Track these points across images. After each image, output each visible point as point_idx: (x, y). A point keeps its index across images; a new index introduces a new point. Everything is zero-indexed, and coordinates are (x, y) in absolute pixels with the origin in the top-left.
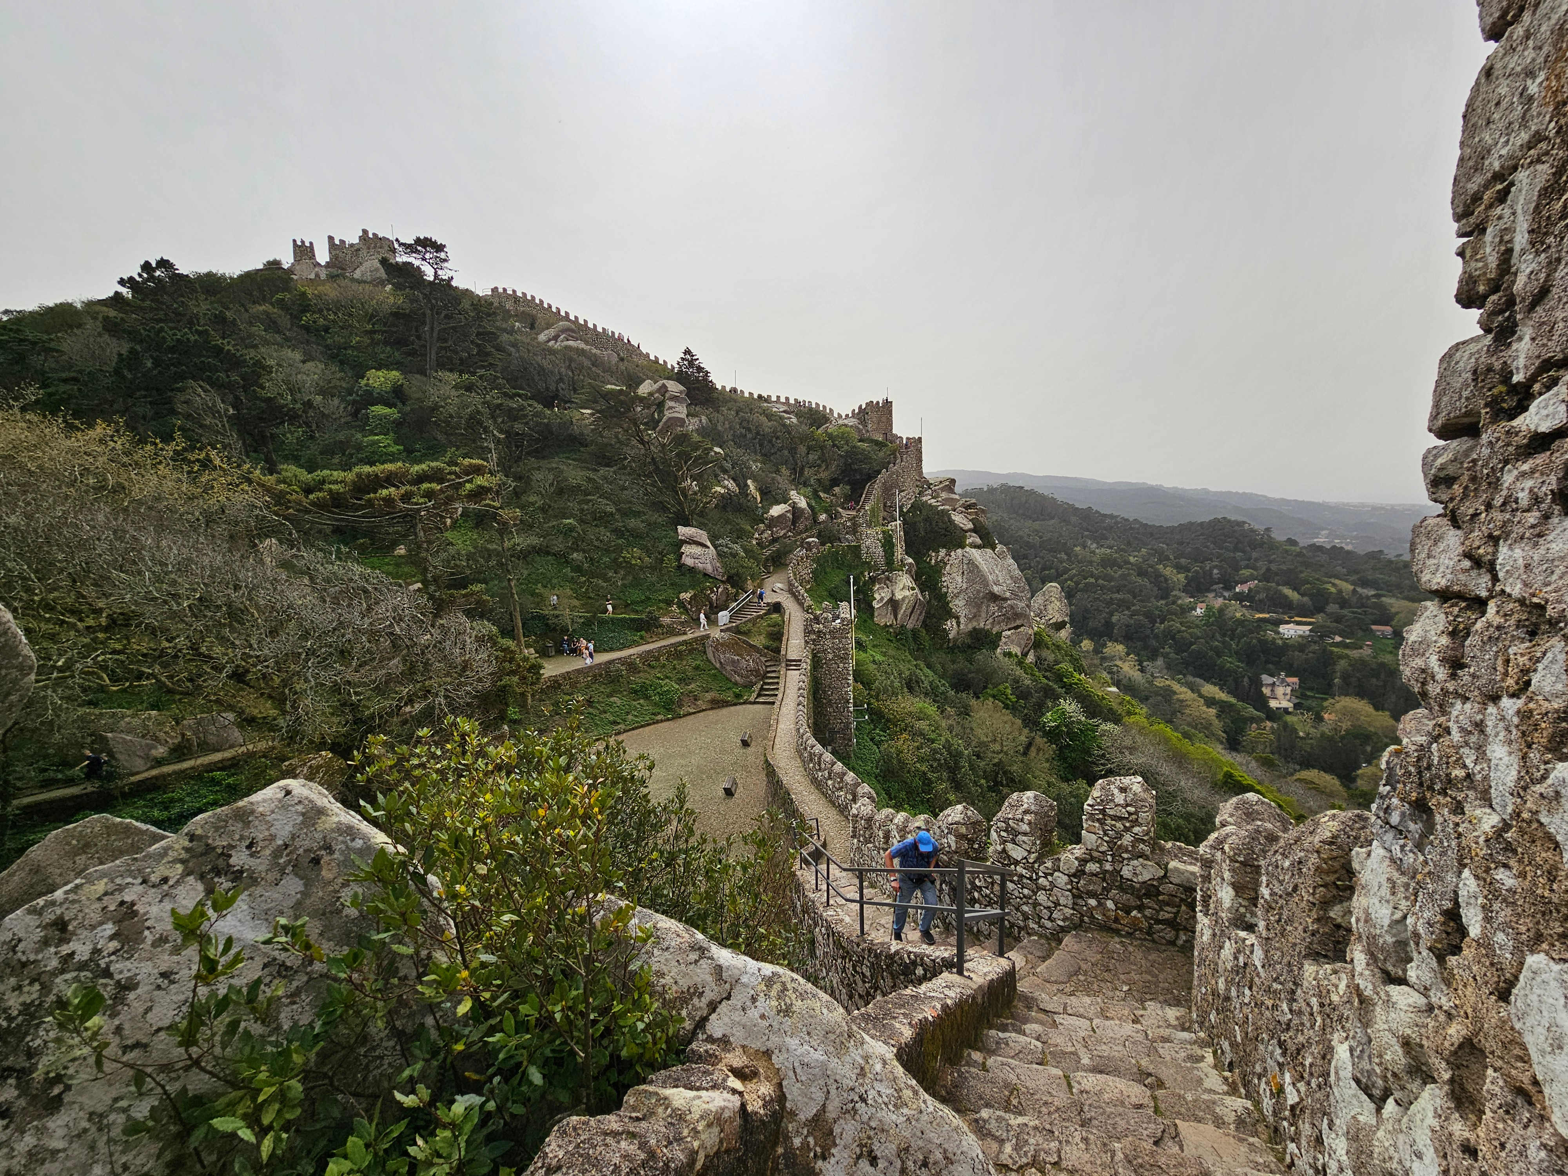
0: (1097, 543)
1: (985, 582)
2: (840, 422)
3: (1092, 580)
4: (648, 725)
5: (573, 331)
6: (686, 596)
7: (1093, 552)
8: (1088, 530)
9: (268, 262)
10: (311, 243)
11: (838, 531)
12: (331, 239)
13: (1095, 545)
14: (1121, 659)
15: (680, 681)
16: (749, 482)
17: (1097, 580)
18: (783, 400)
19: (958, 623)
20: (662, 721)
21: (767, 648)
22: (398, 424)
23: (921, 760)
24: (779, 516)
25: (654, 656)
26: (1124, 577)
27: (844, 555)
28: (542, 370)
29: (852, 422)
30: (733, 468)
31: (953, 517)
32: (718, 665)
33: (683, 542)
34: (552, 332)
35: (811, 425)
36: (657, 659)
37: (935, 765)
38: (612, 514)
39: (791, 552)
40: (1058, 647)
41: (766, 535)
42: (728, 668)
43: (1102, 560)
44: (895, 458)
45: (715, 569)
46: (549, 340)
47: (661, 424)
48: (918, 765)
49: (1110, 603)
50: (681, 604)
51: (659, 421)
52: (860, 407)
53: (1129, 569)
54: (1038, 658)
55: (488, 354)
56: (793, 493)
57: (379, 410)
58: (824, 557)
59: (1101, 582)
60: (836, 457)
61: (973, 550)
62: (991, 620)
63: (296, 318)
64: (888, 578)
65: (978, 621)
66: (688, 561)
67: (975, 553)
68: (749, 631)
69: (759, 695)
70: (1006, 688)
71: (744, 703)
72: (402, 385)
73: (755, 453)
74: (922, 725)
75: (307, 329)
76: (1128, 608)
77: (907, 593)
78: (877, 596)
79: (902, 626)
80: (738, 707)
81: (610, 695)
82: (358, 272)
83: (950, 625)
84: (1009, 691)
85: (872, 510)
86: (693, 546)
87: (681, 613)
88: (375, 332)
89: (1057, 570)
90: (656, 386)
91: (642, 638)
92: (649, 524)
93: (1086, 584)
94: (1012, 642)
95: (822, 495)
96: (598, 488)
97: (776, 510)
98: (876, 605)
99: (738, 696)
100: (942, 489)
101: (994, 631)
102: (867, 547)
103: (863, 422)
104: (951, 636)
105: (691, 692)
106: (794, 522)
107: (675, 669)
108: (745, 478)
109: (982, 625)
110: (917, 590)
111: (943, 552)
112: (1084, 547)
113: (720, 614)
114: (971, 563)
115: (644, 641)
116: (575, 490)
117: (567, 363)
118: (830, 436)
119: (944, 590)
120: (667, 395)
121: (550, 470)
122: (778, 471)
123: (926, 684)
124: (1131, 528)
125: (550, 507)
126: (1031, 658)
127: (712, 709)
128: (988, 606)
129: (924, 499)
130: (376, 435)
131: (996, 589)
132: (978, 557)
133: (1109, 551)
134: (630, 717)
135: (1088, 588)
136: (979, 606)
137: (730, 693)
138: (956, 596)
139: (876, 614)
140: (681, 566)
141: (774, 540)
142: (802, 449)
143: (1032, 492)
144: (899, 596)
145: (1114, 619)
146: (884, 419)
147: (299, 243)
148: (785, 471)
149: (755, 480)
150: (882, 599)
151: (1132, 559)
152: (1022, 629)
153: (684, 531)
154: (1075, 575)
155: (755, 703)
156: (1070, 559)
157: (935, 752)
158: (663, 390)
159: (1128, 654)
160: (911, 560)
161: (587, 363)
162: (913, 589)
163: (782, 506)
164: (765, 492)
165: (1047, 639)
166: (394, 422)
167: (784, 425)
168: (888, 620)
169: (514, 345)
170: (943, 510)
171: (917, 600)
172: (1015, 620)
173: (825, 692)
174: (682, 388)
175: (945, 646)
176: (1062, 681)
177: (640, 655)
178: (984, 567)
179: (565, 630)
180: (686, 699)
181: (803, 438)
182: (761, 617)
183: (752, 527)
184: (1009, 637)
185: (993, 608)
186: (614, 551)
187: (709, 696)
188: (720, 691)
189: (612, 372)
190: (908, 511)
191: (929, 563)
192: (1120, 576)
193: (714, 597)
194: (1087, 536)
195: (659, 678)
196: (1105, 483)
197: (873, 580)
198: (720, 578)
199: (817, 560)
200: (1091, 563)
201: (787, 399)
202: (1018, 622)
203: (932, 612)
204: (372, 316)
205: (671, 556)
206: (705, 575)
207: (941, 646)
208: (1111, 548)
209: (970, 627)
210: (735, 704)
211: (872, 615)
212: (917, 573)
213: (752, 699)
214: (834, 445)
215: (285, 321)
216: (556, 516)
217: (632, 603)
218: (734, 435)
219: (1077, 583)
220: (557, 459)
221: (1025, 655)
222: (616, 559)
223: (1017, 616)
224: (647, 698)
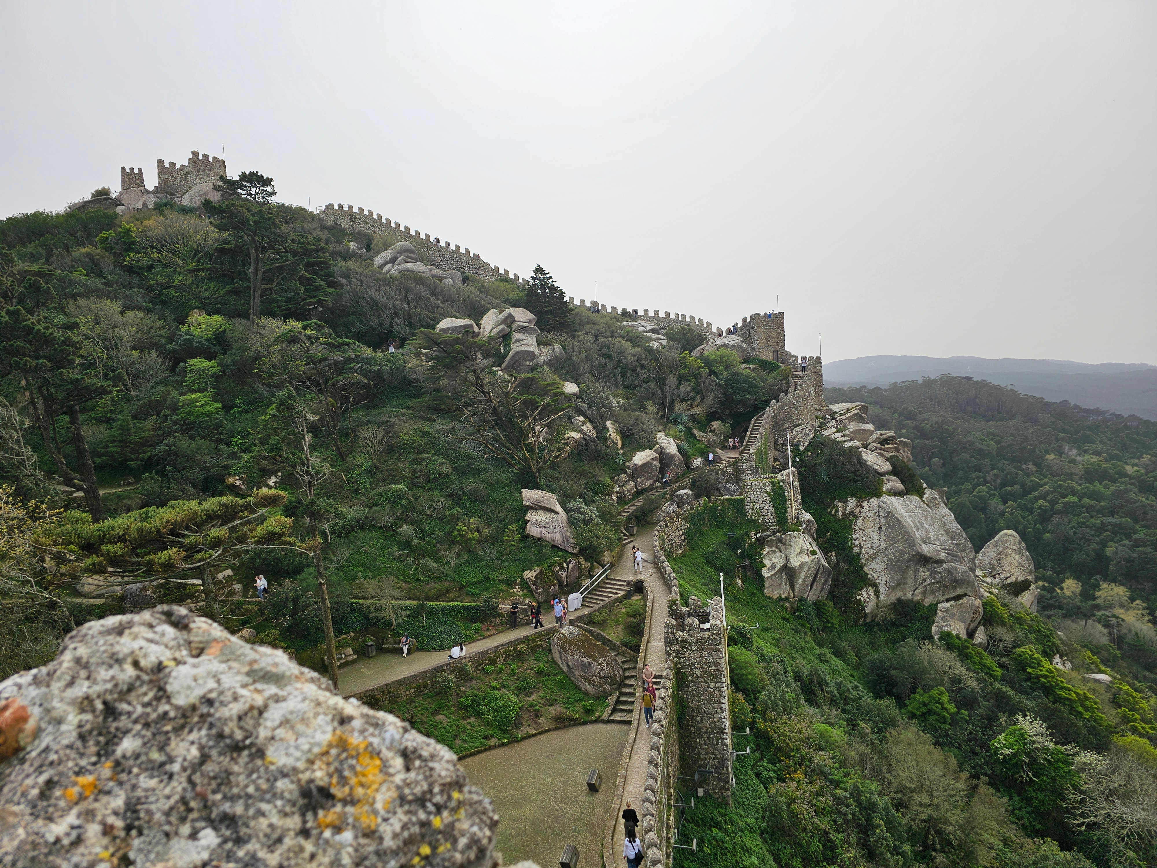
0: (1079, 448)
1: (910, 541)
2: (720, 341)
3: (1075, 499)
4: (479, 752)
5: (412, 252)
6: (530, 574)
7: (1073, 461)
8: (1064, 431)
9: (97, 191)
10: (140, 170)
11: (717, 480)
12: (160, 162)
13: (1074, 452)
14: (1122, 606)
15: (520, 691)
16: (609, 424)
17: (1080, 498)
18: (651, 314)
19: (877, 593)
20: (495, 747)
21: (626, 645)
22: (217, 378)
23: (820, 812)
24: (644, 465)
25: (489, 659)
26: (1119, 494)
27: (724, 511)
28: (374, 304)
29: (733, 340)
30: (590, 407)
31: (864, 456)
32: (565, 669)
33: (527, 509)
34: (388, 254)
35: (684, 349)
36: (493, 662)
37: (840, 821)
38: (448, 475)
39: (658, 507)
40: (1019, 621)
41: (628, 487)
42: (577, 673)
43: (1087, 472)
44: (788, 383)
45: (565, 539)
46: (386, 263)
47: (507, 359)
48: (817, 820)
49: (1101, 529)
50: (525, 585)
51: (505, 356)
52: (745, 319)
53: (1126, 483)
54: (991, 637)
55: (317, 289)
56: (661, 437)
57: (198, 363)
58: (699, 514)
59: (1086, 501)
60: (713, 386)
61: (893, 499)
62: (921, 589)
63: (119, 256)
64: (780, 540)
65: (903, 590)
66: (533, 531)
67: (895, 504)
68: (604, 621)
69: (614, 710)
70: (941, 694)
71: (596, 721)
72: (224, 331)
73: (616, 385)
74: (821, 758)
75: (130, 270)
76: (1128, 536)
77: (806, 558)
78: (767, 562)
79: (801, 600)
80: (589, 728)
81: (436, 712)
82: (187, 196)
83: (866, 595)
84: (945, 698)
85: (759, 453)
86: (540, 512)
87: (525, 596)
88: (199, 270)
89: (1023, 486)
90: (502, 316)
91: (476, 631)
92: (491, 485)
93: (1065, 504)
94: (953, 616)
95: (696, 433)
96: (432, 444)
97: (640, 458)
98: (766, 573)
99: (589, 711)
100: (850, 420)
101: (927, 602)
102: (754, 502)
103: (748, 338)
104: (868, 610)
105: (532, 706)
106: (662, 470)
107: (513, 674)
108: (604, 419)
109: (909, 595)
110: (819, 554)
111: (852, 502)
112: (1060, 453)
113: (571, 597)
114: (890, 516)
115: (479, 636)
116: (406, 448)
117: (403, 294)
118: (707, 362)
119: (856, 550)
120: (514, 326)
121: (379, 424)
122: (642, 408)
123: (832, 688)
124: (1126, 427)
125: (377, 468)
126: (980, 637)
127: (557, 729)
128: (916, 571)
129: (826, 432)
130: (194, 391)
131: (926, 549)
132: (899, 507)
133: (1095, 459)
134: (457, 742)
135: (1069, 509)
136: (904, 571)
137: (579, 707)
138: (873, 558)
139: (767, 584)
140: (526, 537)
141: (639, 493)
142: (672, 380)
143: (983, 385)
144: (795, 562)
145: (1109, 551)
146: (773, 334)
147: (128, 171)
148: (651, 408)
149: (615, 420)
150: (773, 566)
151: (1129, 470)
152: (965, 600)
153: (529, 495)
154: (1048, 493)
155: (609, 722)
156: (1040, 471)
157: (839, 801)
158: (509, 321)
159: (1132, 600)
160: (809, 517)
161: (424, 292)
162: (813, 553)
163: (648, 452)
164: (625, 435)
165: (1002, 610)
166: (212, 376)
167: (650, 351)
168: (784, 591)
169: (346, 276)
170: (851, 448)
171: (819, 566)
172: (954, 588)
173: (692, 718)
174: (531, 316)
175: (861, 621)
176: (1025, 670)
177: (472, 659)
178: (908, 521)
179: (388, 624)
180: (525, 715)
181: (672, 367)
182: (619, 600)
183: (612, 479)
184: (947, 610)
185: (924, 573)
186: (449, 522)
187: (553, 711)
188: (567, 703)
189: (454, 301)
190: (806, 450)
191: (835, 516)
192: (1113, 494)
193: (563, 574)
194: (1063, 439)
195: (494, 688)
196: (1086, 366)
197: (761, 542)
198: (570, 550)
199: (690, 519)
200: (1070, 476)
201: (656, 312)
202: (959, 591)
203: (842, 578)
204: (197, 252)
205: (513, 527)
206: (554, 546)
207: (856, 623)
208: (1098, 453)
209: (893, 598)
210: (585, 723)
211: (762, 586)
212: (817, 531)
213: (605, 717)
214: (712, 372)
215: (107, 264)
216: (384, 480)
217: (467, 585)
218: (592, 366)
219: (1053, 503)
220: (389, 408)
221: (971, 634)
222: (450, 533)
223: (957, 582)
224: (479, 715)
